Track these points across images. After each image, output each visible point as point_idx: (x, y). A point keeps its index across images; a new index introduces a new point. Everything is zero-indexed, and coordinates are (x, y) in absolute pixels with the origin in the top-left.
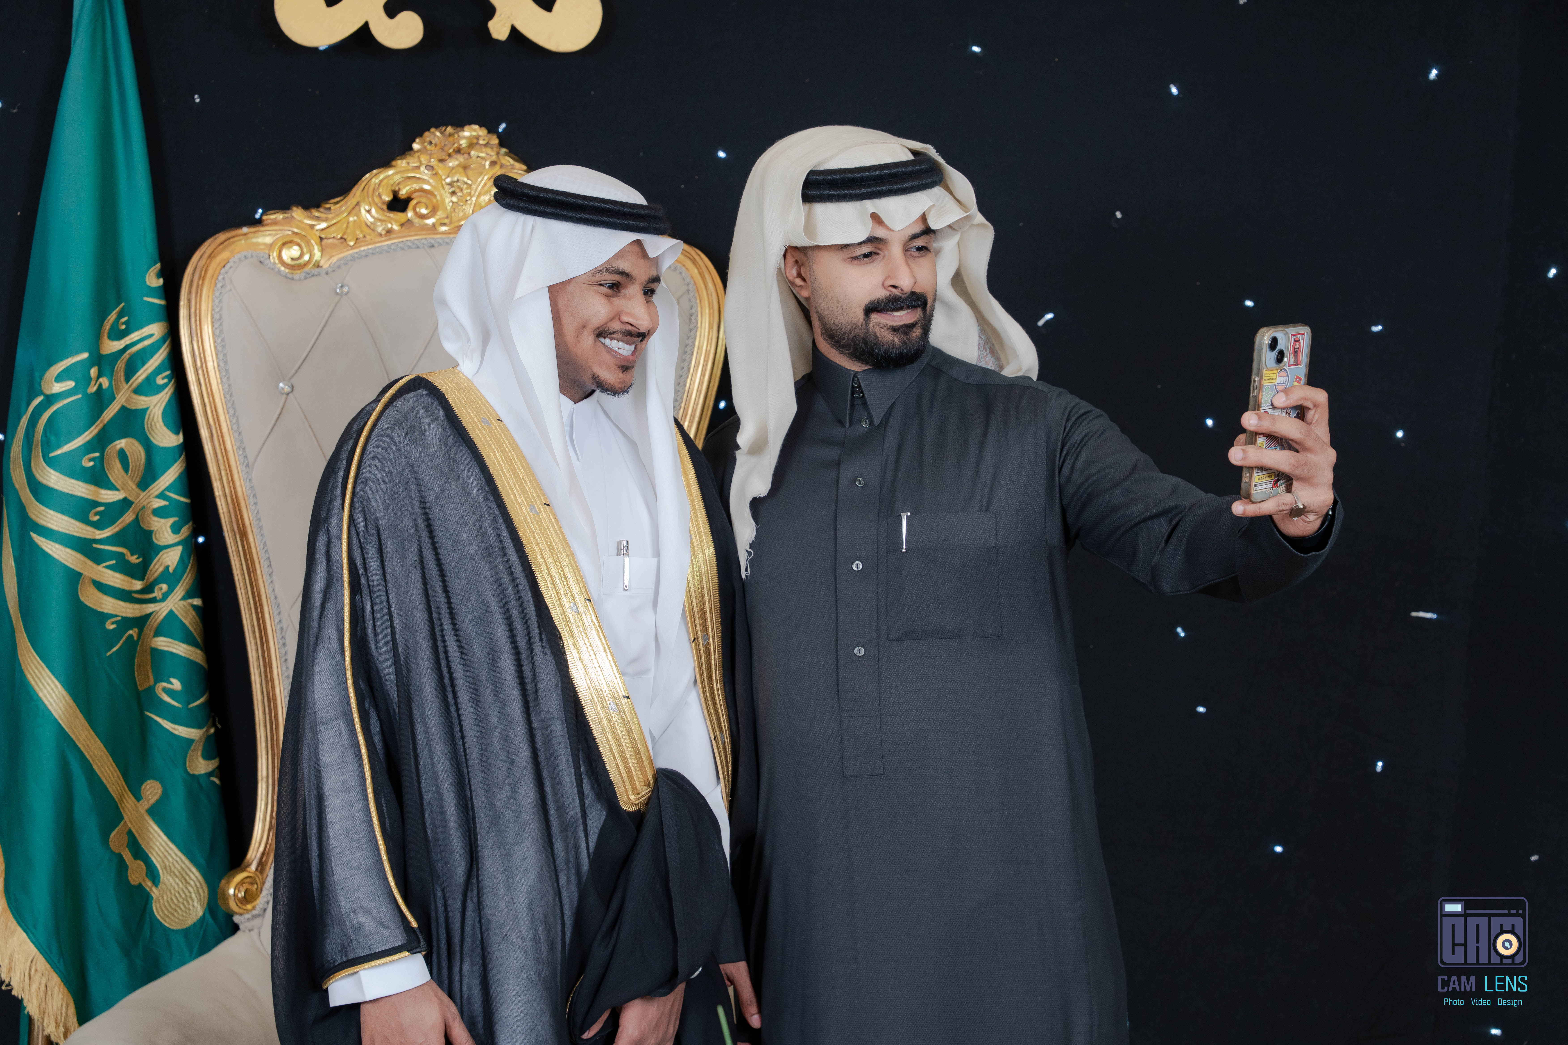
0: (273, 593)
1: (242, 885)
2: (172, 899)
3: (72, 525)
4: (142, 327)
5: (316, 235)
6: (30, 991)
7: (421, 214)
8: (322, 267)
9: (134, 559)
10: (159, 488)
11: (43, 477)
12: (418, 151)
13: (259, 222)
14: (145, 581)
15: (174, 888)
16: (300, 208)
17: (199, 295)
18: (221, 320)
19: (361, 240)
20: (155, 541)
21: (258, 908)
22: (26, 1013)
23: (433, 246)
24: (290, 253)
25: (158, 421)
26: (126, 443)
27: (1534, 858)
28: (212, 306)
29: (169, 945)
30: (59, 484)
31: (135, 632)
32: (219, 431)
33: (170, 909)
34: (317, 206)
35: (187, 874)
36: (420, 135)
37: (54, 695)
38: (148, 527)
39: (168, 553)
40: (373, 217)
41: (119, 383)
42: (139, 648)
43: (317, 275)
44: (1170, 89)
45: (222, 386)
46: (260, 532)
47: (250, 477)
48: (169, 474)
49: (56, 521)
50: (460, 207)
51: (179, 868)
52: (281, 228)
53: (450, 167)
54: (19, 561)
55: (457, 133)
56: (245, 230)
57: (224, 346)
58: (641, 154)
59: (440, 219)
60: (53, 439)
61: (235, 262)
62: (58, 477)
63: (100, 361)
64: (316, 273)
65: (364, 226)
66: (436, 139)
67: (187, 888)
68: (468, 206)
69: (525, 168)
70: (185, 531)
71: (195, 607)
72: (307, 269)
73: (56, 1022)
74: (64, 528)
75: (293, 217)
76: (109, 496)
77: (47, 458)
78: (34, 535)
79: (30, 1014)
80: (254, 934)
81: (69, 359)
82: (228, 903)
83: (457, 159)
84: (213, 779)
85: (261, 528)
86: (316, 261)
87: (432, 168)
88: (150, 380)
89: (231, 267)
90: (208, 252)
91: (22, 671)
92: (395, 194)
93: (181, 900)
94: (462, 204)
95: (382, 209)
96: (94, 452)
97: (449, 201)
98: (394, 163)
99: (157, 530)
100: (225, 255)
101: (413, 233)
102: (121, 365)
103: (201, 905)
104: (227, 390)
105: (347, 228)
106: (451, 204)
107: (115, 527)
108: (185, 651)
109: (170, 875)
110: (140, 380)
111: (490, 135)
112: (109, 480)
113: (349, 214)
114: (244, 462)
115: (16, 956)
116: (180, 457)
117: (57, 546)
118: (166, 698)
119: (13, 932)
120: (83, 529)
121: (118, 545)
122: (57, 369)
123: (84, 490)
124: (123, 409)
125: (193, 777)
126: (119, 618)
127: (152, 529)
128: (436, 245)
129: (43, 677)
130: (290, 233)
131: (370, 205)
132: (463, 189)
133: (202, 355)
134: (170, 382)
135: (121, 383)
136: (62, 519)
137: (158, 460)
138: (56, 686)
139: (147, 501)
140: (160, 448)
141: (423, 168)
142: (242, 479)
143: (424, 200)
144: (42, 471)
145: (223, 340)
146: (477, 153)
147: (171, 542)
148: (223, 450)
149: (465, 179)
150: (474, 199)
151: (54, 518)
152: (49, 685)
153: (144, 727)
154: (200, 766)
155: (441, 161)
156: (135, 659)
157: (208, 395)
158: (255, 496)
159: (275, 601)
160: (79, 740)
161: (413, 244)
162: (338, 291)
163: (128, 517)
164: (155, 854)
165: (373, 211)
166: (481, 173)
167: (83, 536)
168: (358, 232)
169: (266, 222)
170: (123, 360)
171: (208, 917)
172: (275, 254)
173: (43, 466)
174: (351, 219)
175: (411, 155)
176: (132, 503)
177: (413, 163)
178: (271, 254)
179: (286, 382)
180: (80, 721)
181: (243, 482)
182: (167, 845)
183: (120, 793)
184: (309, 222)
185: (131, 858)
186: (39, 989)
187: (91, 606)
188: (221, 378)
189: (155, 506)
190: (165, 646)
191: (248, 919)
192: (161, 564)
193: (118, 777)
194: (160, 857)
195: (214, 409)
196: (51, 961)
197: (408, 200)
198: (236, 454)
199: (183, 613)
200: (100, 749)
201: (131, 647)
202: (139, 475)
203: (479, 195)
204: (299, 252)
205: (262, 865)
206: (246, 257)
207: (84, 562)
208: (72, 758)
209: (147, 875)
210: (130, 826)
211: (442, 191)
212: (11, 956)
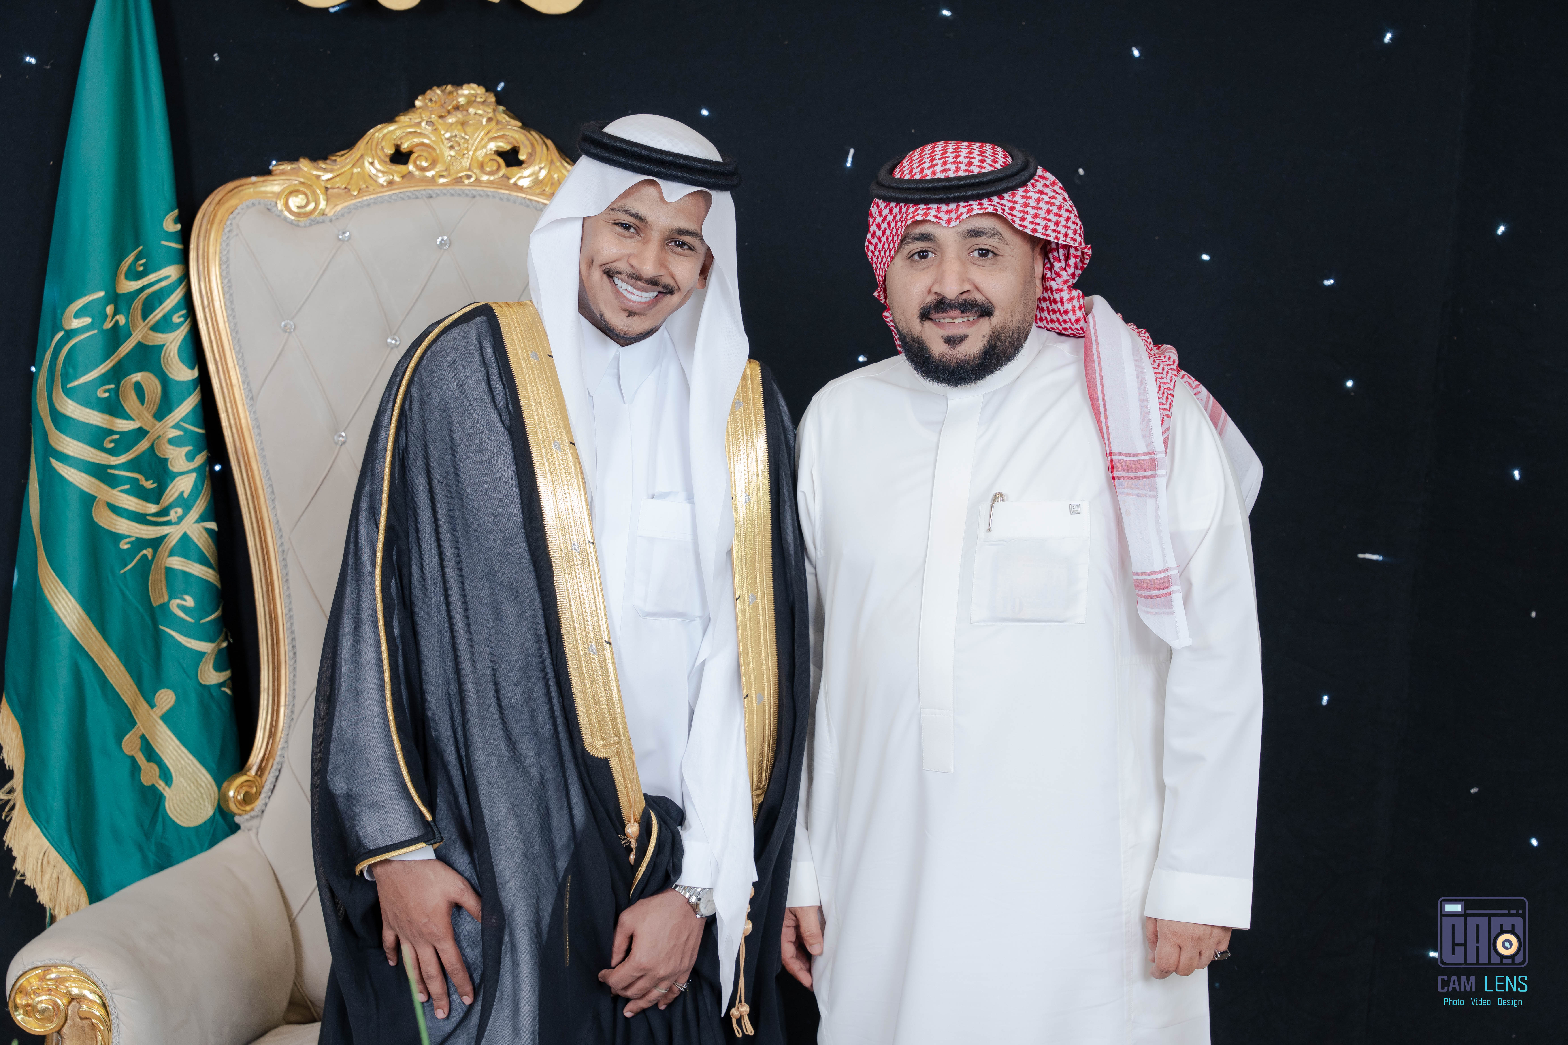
0: (275, 518)
1: (241, 788)
2: (184, 799)
3: (87, 452)
4: (160, 269)
5: (321, 185)
6: (42, 883)
7: (422, 166)
8: (326, 214)
9: (149, 485)
10: (174, 419)
11: (62, 407)
12: (420, 108)
13: (269, 173)
14: (159, 506)
15: (185, 788)
16: (307, 159)
17: (206, 239)
18: (228, 263)
19: (364, 190)
20: (170, 468)
21: (256, 809)
22: (38, 901)
23: (431, 197)
24: (295, 202)
25: (174, 357)
26: (142, 376)
27: (1474, 790)
28: (220, 250)
29: (180, 842)
30: (75, 413)
31: (149, 552)
32: (223, 365)
33: (182, 809)
34: (325, 158)
35: (199, 777)
36: (423, 92)
37: (67, 608)
38: (163, 455)
39: (182, 479)
40: (376, 169)
41: (136, 320)
42: (153, 567)
43: (321, 222)
44: (1132, 52)
45: (229, 324)
47: (254, 412)
48: (185, 406)
49: (72, 447)
50: (458, 160)
51: (191, 771)
52: (288, 178)
53: (449, 123)
54: (41, 483)
55: (456, 91)
56: (257, 179)
57: (230, 287)
59: (440, 171)
60: (71, 370)
61: (242, 209)
62: (75, 407)
63: (116, 299)
64: (321, 220)
65: (367, 177)
66: (436, 97)
67: (198, 789)
68: (465, 160)
69: (520, 124)
70: (200, 459)
71: (209, 530)
72: (313, 216)
73: (67, 910)
74: (79, 454)
75: (300, 168)
76: (124, 425)
77: (65, 390)
78: (52, 460)
79: (42, 902)
80: (252, 834)
81: (87, 297)
82: (230, 805)
83: (456, 116)
84: (223, 689)
85: (264, 457)
86: (321, 209)
87: (432, 123)
88: (166, 318)
89: (239, 213)
90: (217, 199)
91: (40, 587)
92: (398, 149)
93: (192, 799)
94: (459, 158)
95: (385, 162)
96: (109, 384)
97: (448, 154)
98: (397, 119)
99: (172, 458)
100: (233, 202)
101: (413, 185)
102: (138, 304)
103: (210, 806)
104: (233, 328)
105: (351, 179)
106: (449, 158)
107: (130, 455)
108: (199, 570)
109: (183, 777)
110: (157, 318)
111: (487, 94)
112: (125, 411)
113: (353, 166)
114: (248, 395)
115: (30, 849)
116: (195, 390)
117: (72, 470)
118: (181, 614)
119: (29, 827)
120: (97, 455)
121: (132, 471)
122: (76, 306)
123: (98, 419)
124: (140, 344)
125: (205, 686)
126: (133, 539)
127: (167, 457)
128: (434, 195)
129: (58, 592)
130: (296, 182)
131: (373, 158)
132: (461, 143)
133: (209, 295)
134: (184, 322)
135: (138, 320)
136: (78, 446)
137: (173, 393)
138: (71, 601)
139: (162, 432)
140: (176, 381)
141: (423, 124)
142: (246, 411)
143: (425, 154)
144: (61, 401)
145: (229, 281)
146: (474, 110)
147: (186, 470)
148: (229, 384)
149: (463, 135)
150: (471, 153)
151: (71, 445)
152: (63, 599)
153: (158, 640)
154: (211, 676)
155: (441, 117)
156: (148, 578)
157: (215, 332)
158: (258, 427)
159: (277, 526)
160: (90, 649)
161: (413, 194)
162: (340, 237)
163: (144, 445)
164: (168, 757)
165: (376, 162)
166: (477, 129)
167: (98, 462)
168: (361, 183)
169: (274, 173)
170: (139, 299)
171: (218, 815)
172: (282, 202)
173: (62, 396)
174: (355, 170)
175: (413, 112)
176: (148, 432)
177: (416, 118)
178: (278, 202)
179: (289, 321)
180: (93, 633)
181: (248, 414)
182: (180, 749)
183: (134, 700)
184: (315, 173)
185: (145, 761)
186: (51, 879)
187: (106, 527)
188: (228, 317)
189: (171, 436)
190: (179, 565)
191: (247, 820)
192: (176, 490)
193: (131, 685)
194: (173, 760)
195: (220, 345)
196: (63, 854)
197: (410, 153)
198: (242, 387)
199: (197, 535)
200: (113, 660)
201: (145, 566)
202: (155, 407)
203: (476, 150)
204: (305, 201)
205: (261, 770)
206: (253, 204)
207: (98, 486)
208: (85, 667)
209: (160, 777)
210: (143, 731)
211: (442, 146)
212: (26, 848)
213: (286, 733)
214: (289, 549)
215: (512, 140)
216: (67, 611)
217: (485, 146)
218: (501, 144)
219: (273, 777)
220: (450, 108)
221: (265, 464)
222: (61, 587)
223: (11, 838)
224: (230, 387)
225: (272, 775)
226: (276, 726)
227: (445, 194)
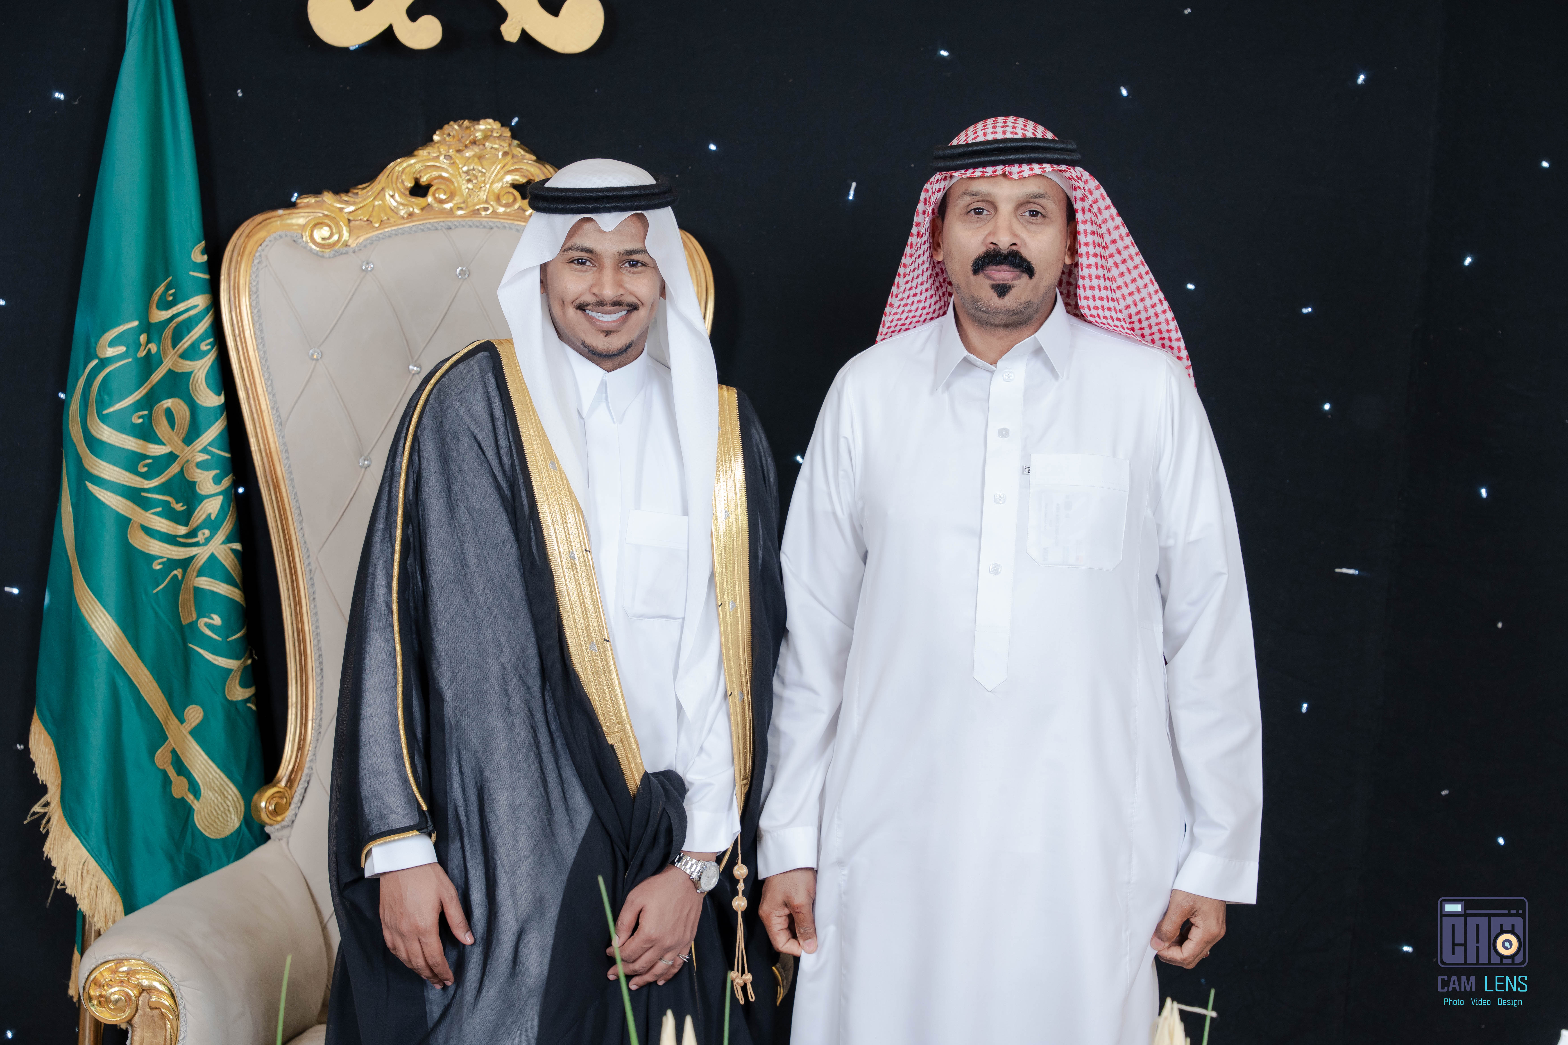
0: (303, 539)
1: (272, 799)
2: (211, 812)
3: (122, 476)
4: (188, 299)
5: (344, 217)
6: (82, 890)
7: (440, 199)
8: (350, 246)
9: (179, 507)
10: (202, 444)
11: (97, 432)
12: (438, 142)
13: (294, 205)
14: (189, 527)
15: (214, 801)
16: (330, 192)
17: (237, 270)
18: (258, 293)
19: (385, 222)
20: (198, 491)
21: (286, 820)
22: (79, 909)
23: (450, 228)
24: (321, 233)
25: (201, 383)
26: (172, 402)
27: (1445, 792)
28: (250, 280)
29: (209, 853)
30: (111, 438)
31: (179, 572)
32: (255, 393)
33: (210, 821)
34: (347, 191)
35: (225, 789)
36: (441, 127)
37: (105, 627)
38: (191, 478)
39: (210, 502)
40: (396, 201)
41: (166, 349)
42: (183, 586)
43: (345, 254)
44: (1120, 91)
45: (258, 352)
46: (292, 483)
47: (283, 434)
48: (212, 431)
49: (108, 472)
50: (475, 193)
51: (218, 784)
52: (313, 211)
53: (466, 157)
54: (75, 507)
55: (474, 126)
56: (280, 212)
57: (259, 317)
58: (640, 146)
59: (457, 204)
60: (106, 397)
61: (270, 241)
62: (110, 432)
63: (149, 328)
64: (344, 252)
65: (388, 209)
66: (454, 132)
67: (225, 802)
68: (482, 192)
69: (534, 158)
70: (226, 482)
71: (234, 551)
72: (336, 248)
73: (106, 918)
74: (115, 478)
75: (324, 201)
76: (157, 450)
77: (100, 415)
78: (88, 484)
79: (82, 910)
80: (283, 843)
81: (121, 327)
82: (260, 815)
83: (473, 150)
84: (249, 705)
85: (292, 480)
86: (344, 241)
87: (450, 157)
88: (194, 346)
89: (267, 246)
90: (247, 232)
91: (77, 605)
92: (417, 181)
93: (219, 812)
94: (477, 190)
95: (405, 194)
96: (143, 410)
97: (465, 187)
98: (416, 153)
99: (200, 481)
100: (262, 234)
101: (432, 217)
102: (168, 332)
103: (237, 817)
104: (263, 356)
105: (373, 211)
106: (467, 190)
107: (162, 478)
108: (225, 590)
109: (210, 790)
110: (186, 346)
111: (503, 129)
112: (157, 436)
113: (374, 199)
114: (277, 421)
115: (70, 860)
116: (222, 415)
117: (109, 493)
118: (208, 632)
119: (68, 837)
120: (132, 479)
121: (164, 494)
122: (111, 336)
123: (133, 444)
124: (170, 371)
125: (232, 701)
126: (165, 560)
127: (196, 480)
128: (453, 227)
129: (96, 611)
130: (321, 215)
131: (394, 190)
132: (479, 177)
133: (240, 324)
134: (213, 348)
135: (168, 348)
136: (114, 470)
137: (202, 418)
138: (107, 619)
139: (191, 456)
140: (203, 407)
141: (442, 158)
142: (275, 435)
143: (443, 187)
144: (96, 427)
145: (259, 311)
146: (491, 145)
147: (213, 492)
148: (259, 410)
149: (480, 168)
150: (488, 186)
151: (107, 469)
152: (101, 618)
153: (187, 658)
154: (237, 693)
155: (459, 151)
156: (178, 597)
157: (245, 360)
158: (287, 451)
159: (304, 546)
160: (127, 668)
161: (433, 226)
162: (364, 268)
163: (174, 469)
164: (196, 771)
165: (397, 196)
166: (493, 163)
167: (132, 485)
168: (382, 215)
169: (299, 206)
170: (170, 328)
171: (244, 827)
172: (308, 234)
173: (97, 422)
174: (377, 203)
175: (432, 146)
176: (178, 456)
177: (434, 153)
178: (304, 234)
179: (316, 349)
180: (128, 651)
181: (276, 438)
182: (208, 763)
183: (165, 716)
184: (339, 205)
185: (175, 774)
186: (91, 888)
187: (139, 548)
188: (257, 345)
189: (198, 460)
190: (207, 585)
191: (278, 829)
192: (204, 512)
193: (163, 701)
194: (201, 774)
195: (250, 373)
196: (101, 864)
197: (428, 187)
198: (270, 413)
199: (224, 556)
200: (147, 677)
201: (176, 586)
202: (184, 432)
203: (493, 183)
204: (329, 233)
205: (291, 782)
206: (281, 237)
207: (133, 509)
208: (121, 684)
209: (189, 790)
210: (174, 745)
211: (459, 178)
212: (66, 858)
213: (314, 746)
214: (316, 568)
215: (528, 173)
216: (104, 629)
217: (501, 179)
218: (517, 177)
219: (302, 788)
220: (467, 142)
221: (293, 487)
222: (98, 607)
223: (50, 849)
224: (259, 413)
225: (300, 786)
226: (304, 740)
227: (463, 226)
